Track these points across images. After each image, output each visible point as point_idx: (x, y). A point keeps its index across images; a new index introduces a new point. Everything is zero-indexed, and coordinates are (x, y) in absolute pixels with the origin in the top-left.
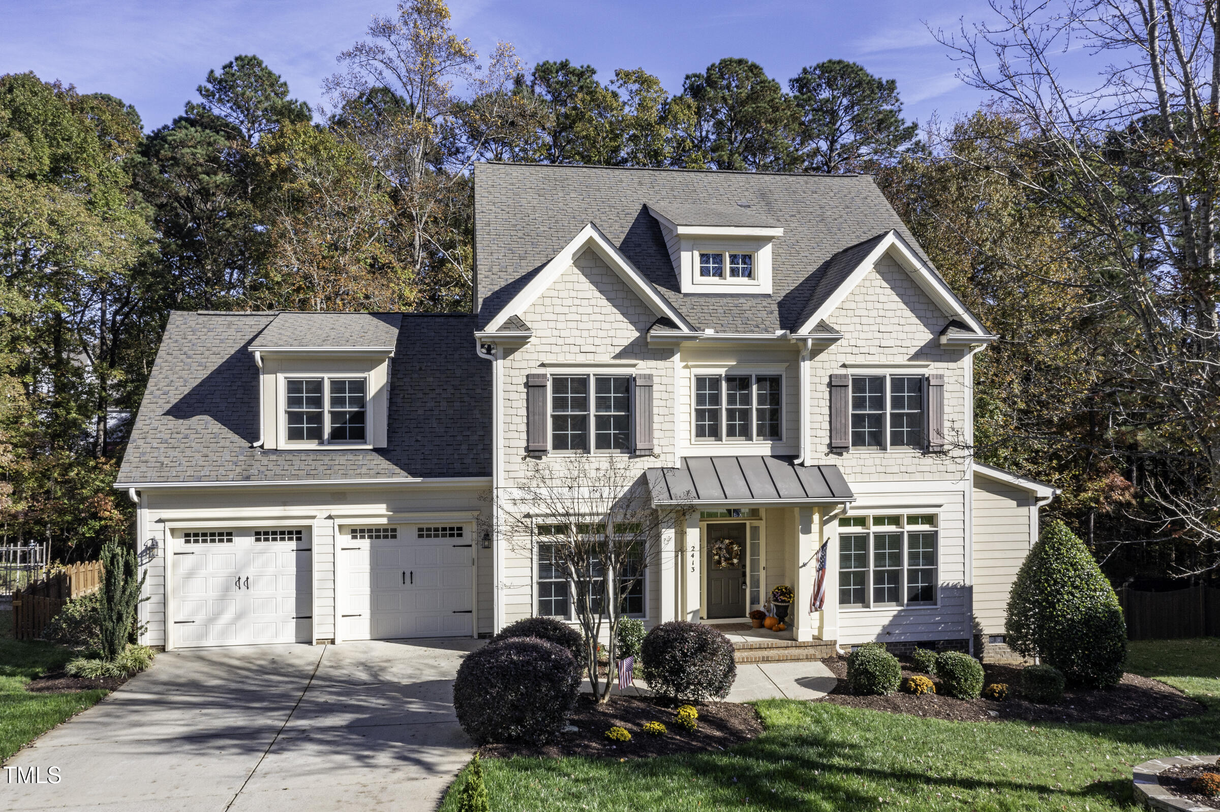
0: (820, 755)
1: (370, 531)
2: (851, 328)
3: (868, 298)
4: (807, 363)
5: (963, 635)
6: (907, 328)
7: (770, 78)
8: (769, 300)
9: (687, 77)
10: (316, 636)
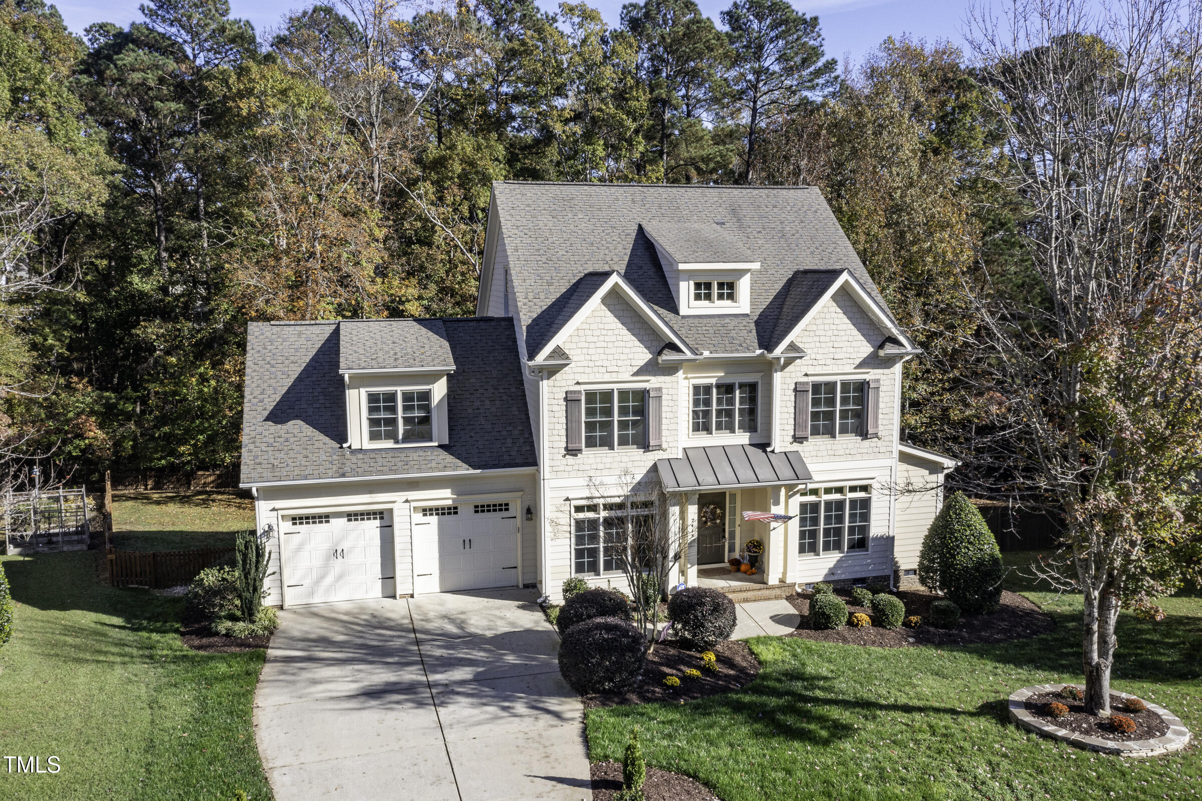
0: (806, 688)
1: (437, 509)
2: (812, 345)
3: (826, 321)
4: (779, 374)
5: (887, 572)
6: (854, 344)
7: (704, 17)
8: (747, 320)
9: (624, 7)
10: (398, 593)
